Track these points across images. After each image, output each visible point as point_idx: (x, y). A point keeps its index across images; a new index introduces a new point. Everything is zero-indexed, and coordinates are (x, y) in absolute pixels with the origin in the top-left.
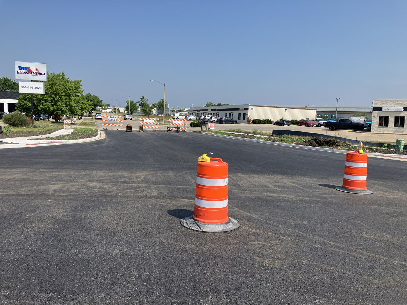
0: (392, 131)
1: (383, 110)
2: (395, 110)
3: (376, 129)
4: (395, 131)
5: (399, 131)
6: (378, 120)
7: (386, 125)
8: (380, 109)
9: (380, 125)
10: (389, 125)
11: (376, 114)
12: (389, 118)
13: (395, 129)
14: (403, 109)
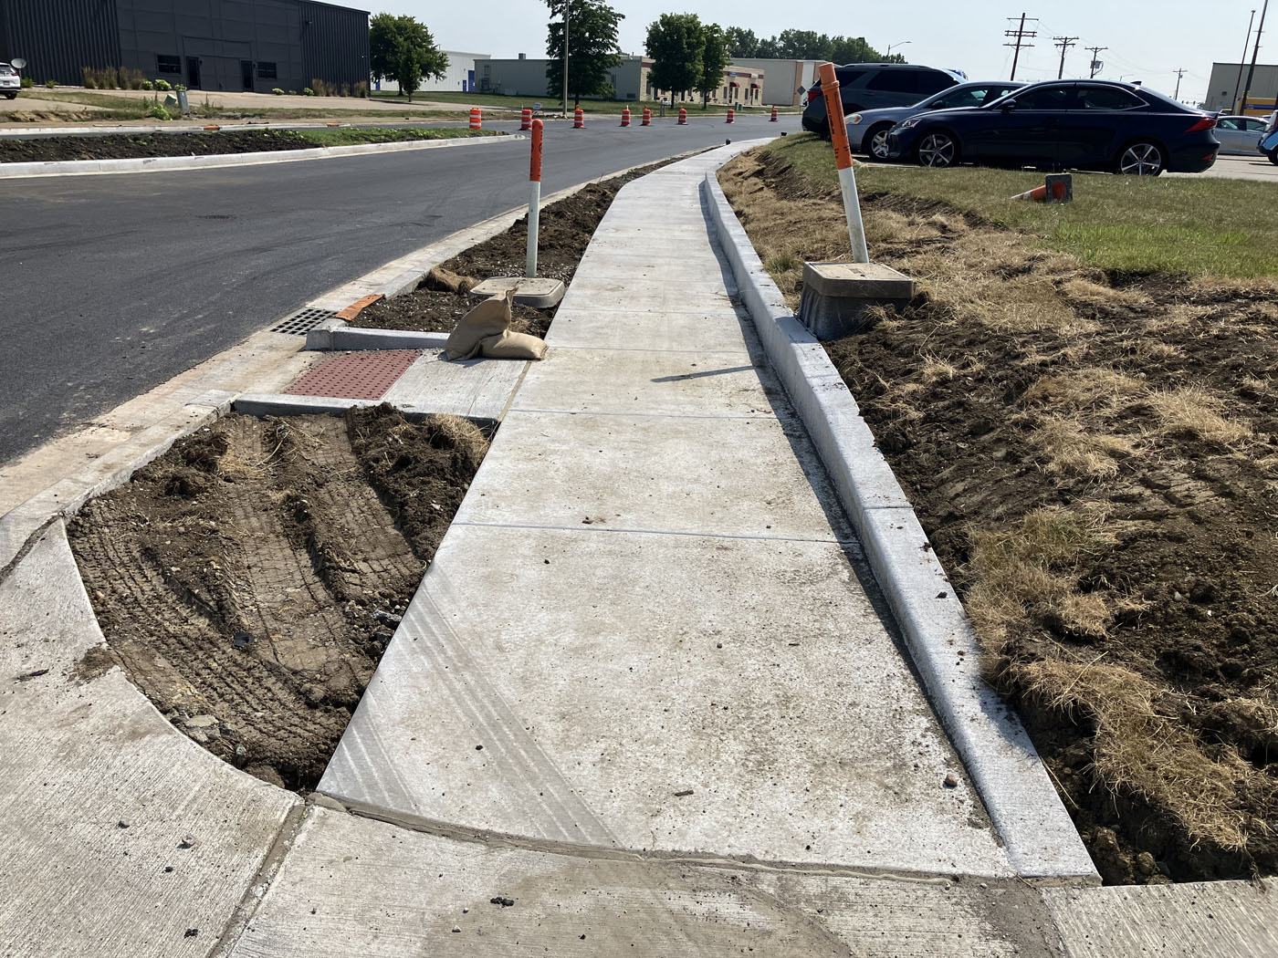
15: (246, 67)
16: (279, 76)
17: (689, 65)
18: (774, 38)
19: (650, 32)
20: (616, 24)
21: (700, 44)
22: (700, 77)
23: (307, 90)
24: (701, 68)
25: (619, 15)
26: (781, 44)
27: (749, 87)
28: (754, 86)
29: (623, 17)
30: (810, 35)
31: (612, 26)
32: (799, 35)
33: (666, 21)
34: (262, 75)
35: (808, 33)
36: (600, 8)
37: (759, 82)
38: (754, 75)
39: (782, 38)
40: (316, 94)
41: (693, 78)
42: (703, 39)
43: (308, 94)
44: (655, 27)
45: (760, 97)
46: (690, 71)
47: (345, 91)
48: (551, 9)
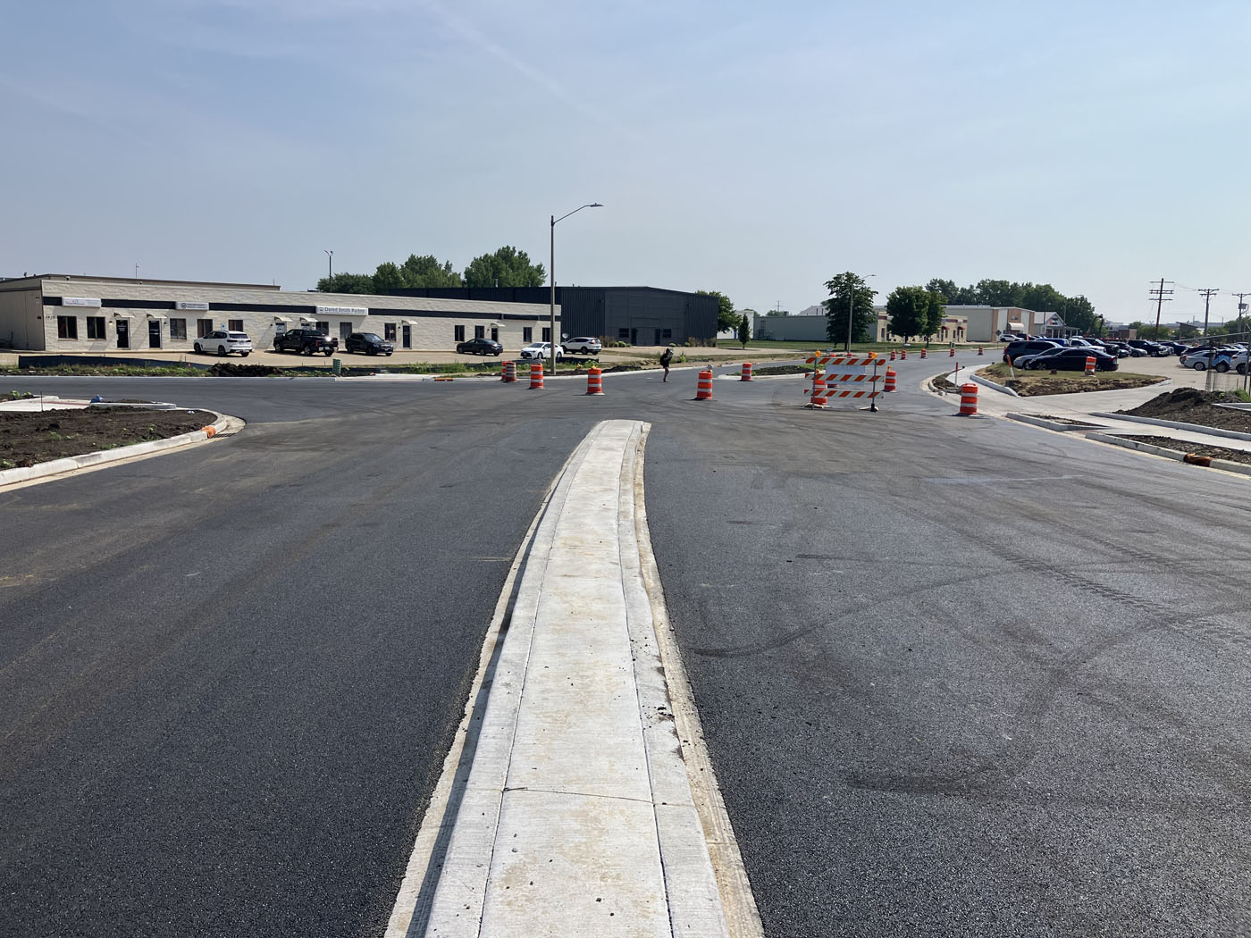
0: (86, 347)
1: (65, 304)
2: (86, 304)
3: (55, 344)
4: (91, 348)
5: (98, 347)
6: (57, 325)
7: (73, 335)
8: (57, 301)
9: (62, 334)
10: (79, 335)
11: (51, 312)
12: (78, 320)
13: (91, 344)
14: (100, 304)
15: (658, 332)
16: (672, 336)
17: (917, 319)
18: (972, 287)
19: (890, 298)
20: (872, 297)
21: (924, 305)
22: (925, 326)
23: (687, 343)
24: (926, 320)
25: (874, 292)
26: (978, 291)
27: (956, 329)
28: (959, 328)
29: (877, 293)
30: (1004, 284)
31: (869, 298)
33: (900, 291)
34: (665, 336)
35: (1001, 282)
36: (862, 288)
37: (963, 325)
38: (960, 320)
39: (979, 286)
40: (691, 346)
41: (921, 327)
42: (927, 302)
43: (687, 346)
44: (893, 296)
45: (965, 336)
46: (918, 323)
47: (705, 343)
48: (830, 290)
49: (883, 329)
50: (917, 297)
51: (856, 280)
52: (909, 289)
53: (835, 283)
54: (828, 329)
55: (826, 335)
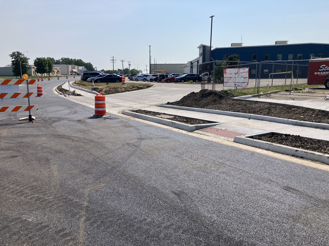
17: (45, 68)
18: (59, 60)
19: (34, 61)
20: (28, 60)
21: (47, 63)
22: (48, 70)
24: (48, 68)
25: (29, 58)
26: (61, 61)
27: (57, 71)
28: (58, 71)
29: (30, 59)
30: (68, 59)
31: (27, 61)
32: (65, 59)
33: (38, 59)
35: (68, 58)
36: (24, 57)
37: (59, 70)
38: (58, 69)
39: (61, 59)
41: (46, 70)
42: (47, 62)
44: (36, 60)
45: (60, 73)
48: (11, 58)
49: (34, 72)
50: (44, 61)
51: (21, 54)
52: (41, 58)
53: (13, 55)
54: (13, 71)
55: (12, 73)
